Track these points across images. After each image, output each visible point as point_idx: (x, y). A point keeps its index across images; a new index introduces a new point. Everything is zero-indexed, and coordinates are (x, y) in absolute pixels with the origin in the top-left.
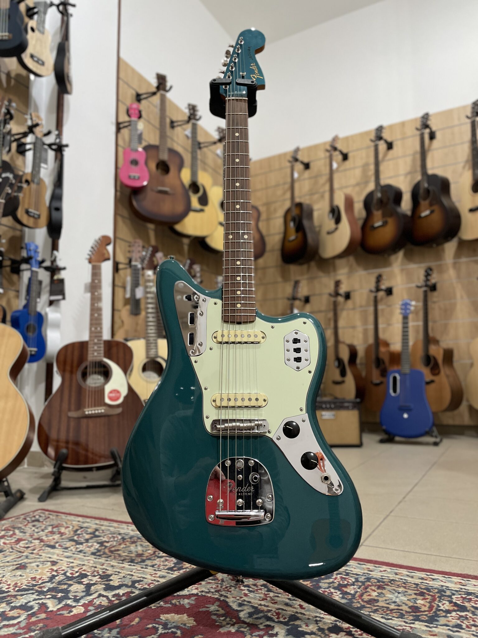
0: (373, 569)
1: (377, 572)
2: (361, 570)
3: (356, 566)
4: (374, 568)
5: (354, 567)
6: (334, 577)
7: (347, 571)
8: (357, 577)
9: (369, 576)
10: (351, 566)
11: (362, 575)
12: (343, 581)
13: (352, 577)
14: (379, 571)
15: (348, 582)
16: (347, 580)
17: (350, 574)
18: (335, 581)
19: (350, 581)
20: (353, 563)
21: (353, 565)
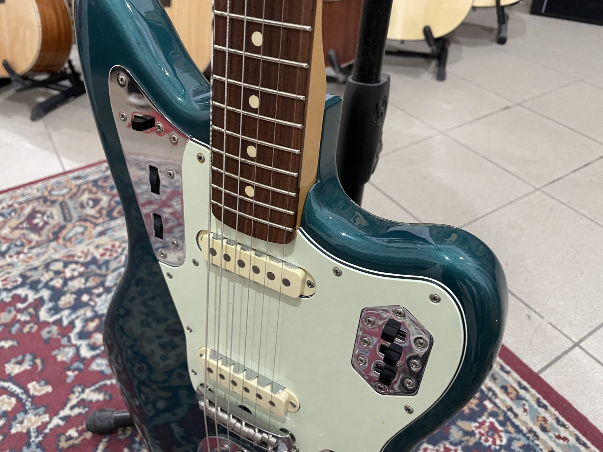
0: (551, 424)
1: (551, 438)
2: (532, 420)
3: (531, 406)
4: (554, 422)
5: (527, 407)
6: (480, 420)
7: (509, 414)
8: (515, 435)
9: (533, 441)
10: (524, 402)
11: (524, 435)
12: (488, 435)
13: (507, 432)
14: (557, 434)
15: (494, 443)
16: (496, 436)
17: (508, 424)
18: (477, 431)
19: (498, 442)
20: (532, 395)
21: (527, 401)
